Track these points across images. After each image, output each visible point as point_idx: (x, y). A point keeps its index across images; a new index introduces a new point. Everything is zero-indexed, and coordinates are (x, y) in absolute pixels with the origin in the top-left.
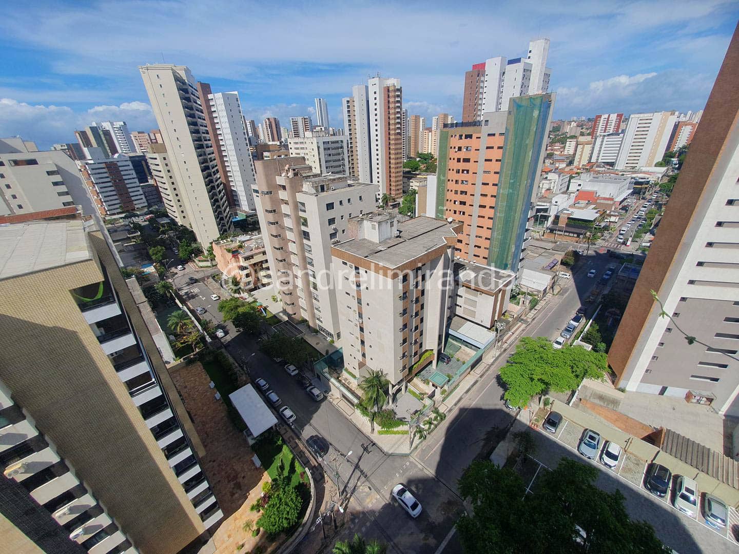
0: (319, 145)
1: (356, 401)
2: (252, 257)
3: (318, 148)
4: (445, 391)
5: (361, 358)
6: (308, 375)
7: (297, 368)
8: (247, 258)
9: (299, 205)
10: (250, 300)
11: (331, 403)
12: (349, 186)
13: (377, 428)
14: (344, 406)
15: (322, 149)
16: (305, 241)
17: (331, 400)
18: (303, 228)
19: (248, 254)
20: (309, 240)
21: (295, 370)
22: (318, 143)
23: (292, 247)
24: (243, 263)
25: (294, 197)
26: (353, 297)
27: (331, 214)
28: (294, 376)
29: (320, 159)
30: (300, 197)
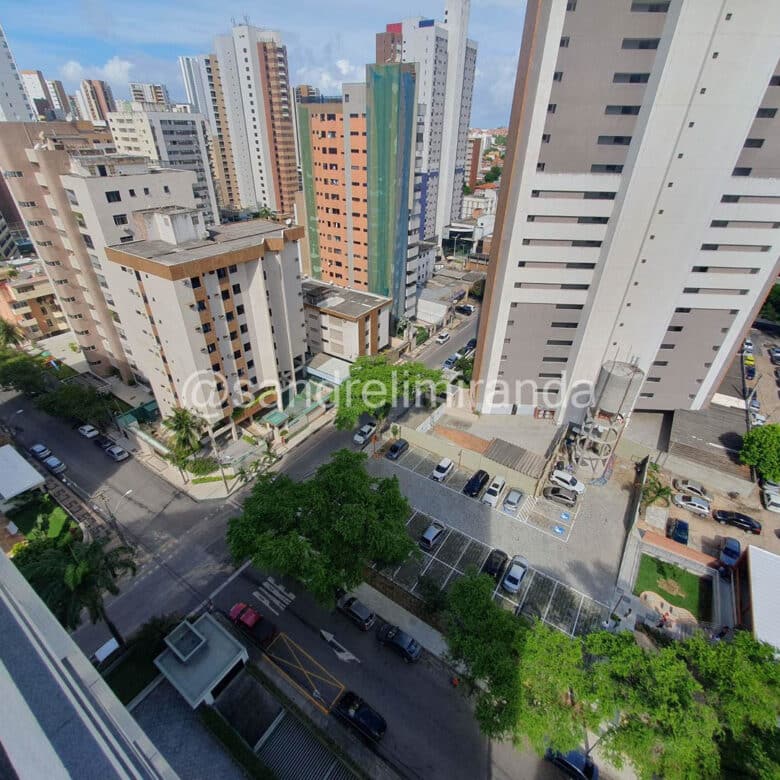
0: (154, 124)
1: (165, 451)
2: (30, 287)
3: (153, 129)
4: (286, 432)
5: (173, 400)
6: (112, 435)
7: (96, 428)
8: (22, 289)
9: (69, 194)
10: (36, 351)
11: (139, 461)
12: (153, 172)
13: (191, 476)
14: (155, 463)
15: (159, 132)
16: (89, 251)
17: (139, 458)
18: (82, 230)
19: (24, 282)
20: (93, 248)
21: (92, 430)
22: (150, 121)
23: (74, 262)
24: (15, 296)
25: (57, 183)
26: (144, 315)
27: (117, 208)
28: (92, 438)
29: (157, 148)
30: (67, 182)
